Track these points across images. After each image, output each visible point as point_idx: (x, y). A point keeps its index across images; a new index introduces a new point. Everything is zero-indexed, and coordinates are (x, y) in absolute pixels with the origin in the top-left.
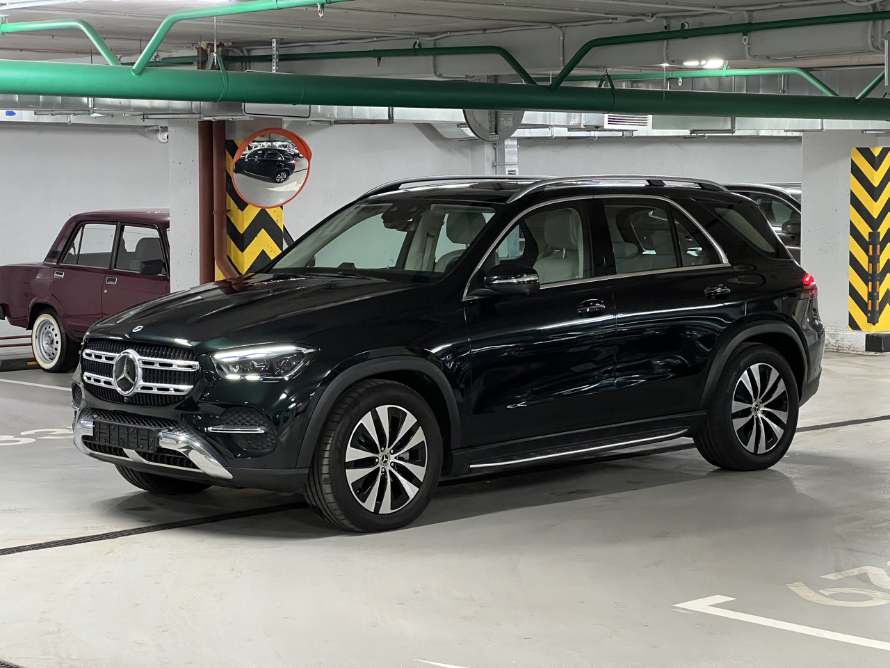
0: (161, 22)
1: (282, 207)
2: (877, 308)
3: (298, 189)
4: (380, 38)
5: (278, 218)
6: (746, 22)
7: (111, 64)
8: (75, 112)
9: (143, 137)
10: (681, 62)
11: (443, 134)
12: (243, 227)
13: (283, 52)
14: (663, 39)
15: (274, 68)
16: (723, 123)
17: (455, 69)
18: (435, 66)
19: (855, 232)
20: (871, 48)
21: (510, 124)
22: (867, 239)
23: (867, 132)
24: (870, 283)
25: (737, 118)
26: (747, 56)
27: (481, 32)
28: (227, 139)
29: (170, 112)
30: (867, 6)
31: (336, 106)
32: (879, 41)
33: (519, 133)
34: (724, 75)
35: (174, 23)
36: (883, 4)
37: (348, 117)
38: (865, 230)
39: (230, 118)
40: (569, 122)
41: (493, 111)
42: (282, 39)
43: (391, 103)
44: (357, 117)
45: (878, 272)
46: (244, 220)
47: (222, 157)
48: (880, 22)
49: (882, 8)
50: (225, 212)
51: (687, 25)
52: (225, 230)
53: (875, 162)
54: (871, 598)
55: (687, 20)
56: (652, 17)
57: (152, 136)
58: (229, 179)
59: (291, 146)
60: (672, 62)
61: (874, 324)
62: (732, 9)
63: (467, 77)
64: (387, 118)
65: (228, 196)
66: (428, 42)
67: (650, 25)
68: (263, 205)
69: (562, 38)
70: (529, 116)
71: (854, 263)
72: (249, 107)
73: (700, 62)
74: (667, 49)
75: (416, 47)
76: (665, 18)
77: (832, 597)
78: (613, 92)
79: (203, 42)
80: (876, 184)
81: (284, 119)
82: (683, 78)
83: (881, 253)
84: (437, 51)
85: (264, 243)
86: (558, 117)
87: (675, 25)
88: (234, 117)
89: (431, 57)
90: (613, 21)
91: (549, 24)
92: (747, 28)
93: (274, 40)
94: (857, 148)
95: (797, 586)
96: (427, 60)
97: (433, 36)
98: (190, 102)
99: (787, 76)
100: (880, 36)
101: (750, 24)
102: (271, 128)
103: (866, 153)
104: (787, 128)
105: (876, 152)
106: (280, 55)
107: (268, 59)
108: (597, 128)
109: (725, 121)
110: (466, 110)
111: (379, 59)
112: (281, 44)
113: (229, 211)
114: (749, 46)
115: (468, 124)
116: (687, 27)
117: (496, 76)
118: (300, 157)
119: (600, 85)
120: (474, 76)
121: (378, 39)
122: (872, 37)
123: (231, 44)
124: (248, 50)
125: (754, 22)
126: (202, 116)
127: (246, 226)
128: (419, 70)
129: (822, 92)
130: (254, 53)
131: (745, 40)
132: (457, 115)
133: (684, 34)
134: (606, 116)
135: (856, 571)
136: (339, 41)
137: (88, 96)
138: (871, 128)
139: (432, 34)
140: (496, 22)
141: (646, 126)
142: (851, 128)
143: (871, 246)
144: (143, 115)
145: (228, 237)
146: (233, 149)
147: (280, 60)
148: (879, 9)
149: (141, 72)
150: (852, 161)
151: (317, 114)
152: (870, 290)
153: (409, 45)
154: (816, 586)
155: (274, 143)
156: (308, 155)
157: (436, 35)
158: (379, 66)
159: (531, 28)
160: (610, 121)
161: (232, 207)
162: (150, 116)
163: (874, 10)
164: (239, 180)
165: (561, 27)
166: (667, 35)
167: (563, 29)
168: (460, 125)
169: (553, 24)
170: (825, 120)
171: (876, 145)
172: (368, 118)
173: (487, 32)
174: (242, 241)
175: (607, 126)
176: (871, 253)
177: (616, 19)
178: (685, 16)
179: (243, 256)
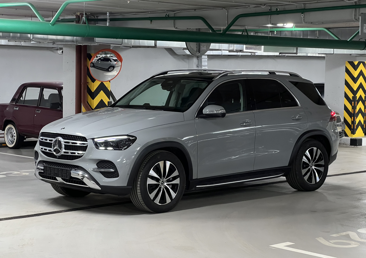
0: (62, 4)
1: (110, 82)
2: (355, 128)
3: (117, 74)
4: (152, 12)
5: (108, 86)
6: (303, 8)
7: (41, 21)
8: (25, 41)
9: (52, 52)
10: (276, 24)
11: (176, 53)
12: (94, 90)
13: (112, 17)
14: (269, 15)
15: (108, 24)
16: (293, 50)
17: (182, 26)
18: (174, 24)
19: (346, 96)
20: (354, 20)
21: (205, 48)
22: (351, 99)
23: (352, 55)
24: (353, 117)
25: (299, 48)
26: (303, 22)
27: (194, 10)
28: (88, 53)
29: (64, 41)
30: (353, 2)
31: (133, 40)
32: (357, 17)
33: (209, 53)
34: (293, 30)
35: (68, 4)
36: (359, 1)
37: (138, 45)
38: (351, 95)
39: (89, 44)
40: (229, 48)
41: (198, 43)
42: (111, 12)
43: (156, 39)
44: (142, 45)
45: (356, 113)
46: (94, 86)
47: (85, 60)
48: (358, 9)
49: (359, 3)
50: (86, 83)
51: (278, 9)
52: (86, 91)
53: (355, 68)
54: (350, 244)
55: (279, 7)
56: (264, 5)
57: (56, 51)
58: (88, 69)
59: (114, 56)
60: (272, 24)
61: (354, 134)
62: (297, 3)
63: (187, 29)
64: (154, 45)
65: (88, 77)
66: (172, 14)
67: (264, 8)
68: (102, 80)
69: (227, 13)
70: (213, 45)
71: (346, 109)
72: (97, 40)
73: (284, 24)
74: (270, 19)
75: (167, 16)
76: (270, 6)
77: (335, 243)
78: (248, 36)
79: (78, 13)
80: (356, 77)
81: (111, 45)
82: (277, 31)
83: (357, 105)
84: (175, 18)
85: (102, 96)
86: (225, 46)
87: (274, 9)
88: (91, 44)
89: (173, 21)
90: (248, 7)
91: (222, 8)
92: (303, 11)
93: (108, 12)
94: (348, 62)
95: (320, 239)
96: (171, 22)
97: (174, 12)
98: (73, 37)
99: (320, 31)
100: (358, 15)
101: (304, 9)
102: (105, 49)
103: (352, 63)
104: (319, 53)
105: (356, 63)
106: (110, 19)
107: (105, 20)
108: (241, 51)
109: (294, 49)
110: (187, 42)
111: (151, 21)
112: (111, 14)
113: (88, 82)
114: (304, 18)
115: (187, 48)
116: (278, 10)
117: (199, 29)
118: (117, 61)
119: (242, 33)
120: (190, 29)
121: (151, 13)
122: (355, 15)
123: (90, 14)
124: (97, 16)
125: (306, 8)
126: (77, 43)
127: (95, 89)
128: (168, 26)
129: (334, 38)
130: (99, 18)
131: (302, 16)
132: (183, 44)
133: (278, 13)
134: (245, 46)
135: (344, 233)
136: (135, 13)
137: (30, 34)
138: (354, 53)
139: (173, 11)
140: (200, 6)
141: (261, 51)
142: (346, 53)
143: (353, 102)
144: (53, 42)
145: (87, 94)
146: (90, 57)
147: (110, 21)
148: (358, 4)
149: (53, 24)
150: (346, 66)
151: (125, 43)
152: (352, 120)
153: (164, 15)
154: (327, 239)
155: (107, 55)
156: (121, 60)
157: (175, 12)
158: (151, 24)
159: (214, 9)
160: (247, 48)
161: (89, 82)
162: (56, 43)
163: (355, 4)
164: (92, 70)
165: (227, 9)
166: (270, 13)
167: (228, 10)
168: (184, 49)
169: (224, 8)
170: (335, 49)
171: (356, 60)
172: (146, 45)
173: (196, 10)
174: (93, 95)
175: (245, 50)
176: (353, 105)
177: (250, 6)
178: (278, 5)
179: (93, 101)
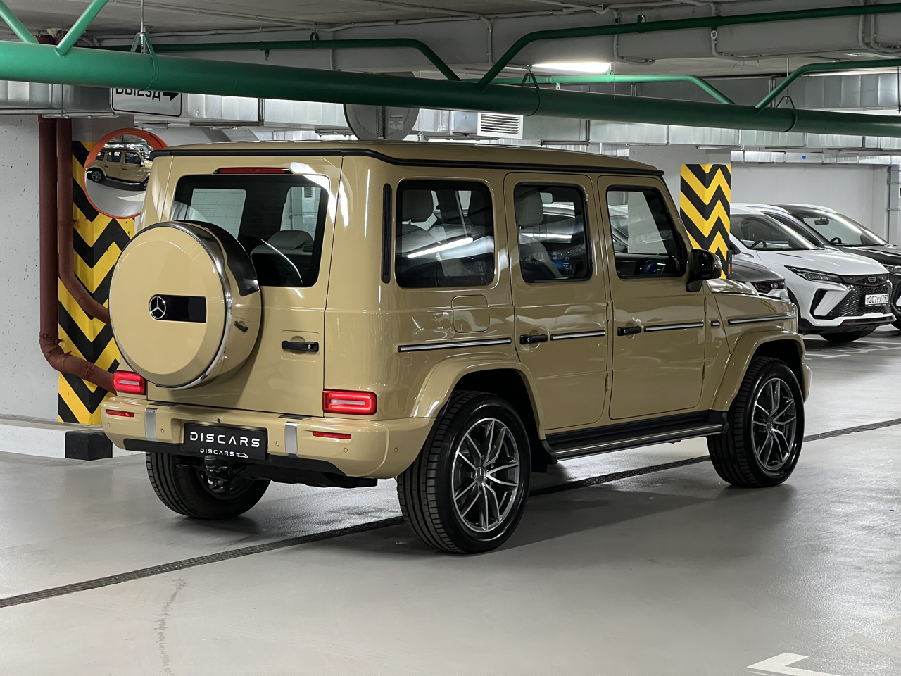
1: (134, 219)
4: (267, 29)
5: (130, 229)
6: (714, 15)
7: (26, 41)
12: (93, 240)
14: (614, 33)
16: (577, 133)
18: (334, 59)
20: (861, 44)
21: (400, 127)
23: (701, 147)
26: (713, 53)
27: (393, 23)
28: (73, 140)
32: (872, 38)
34: (608, 81)
37: (217, 117)
41: (380, 108)
42: (151, 27)
44: (226, 118)
46: (93, 231)
47: (68, 162)
48: (873, 16)
50: (71, 222)
51: (644, 18)
52: (71, 244)
53: (706, 180)
55: (644, 12)
56: (604, 8)
58: (75, 185)
59: (145, 149)
60: (622, 59)
64: (256, 120)
65: (74, 205)
66: (326, 34)
67: (601, 17)
68: (114, 215)
69: (490, 31)
74: (617, 45)
75: (314, 39)
76: (617, 9)
78: (538, 92)
79: (53, 29)
80: (706, 203)
82: (561, 84)
84: (336, 44)
85: (114, 258)
86: (426, 122)
87: (629, 18)
89: (330, 51)
91: (478, 15)
92: (715, 22)
94: (687, 165)
96: (326, 54)
97: (332, 27)
100: (872, 32)
101: (718, 17)
102: (125, 127)
103: (696, 169)
105: (707, 169)
106: (150, 46)
108: (465, 136)
109: (579, 131)
111: (267, 52)
112: (150, 33)
113: (75, 221)
114: (716, 42)
116: (643, 21)
119: (523, 85)
121: (264, 30)
122: (863, 33)
125: (721, 15)
127: (96, 237)
129: (718, 101)
131: (713, 35)
133: (641, 27)
134: (480, 123)
139: (331, 25)
141: (516, 135)
145: (75, 251)
146: (81, 153)
149: (65, 53)
150: (682, 178)
153: (305, 36)
155: (127, 146)
157: (336, 27)
158: (267, 59)
159: (454, 19)
161: (78, 217)
165: (491, 18)
166: (617, 29)
167: (491, 21)
169: (483, 14)
171: (708, 162)
172: (238, 119)
173: (400, 23)
174: (92, 256)
178: (641, 7)
179: (93, 271)
